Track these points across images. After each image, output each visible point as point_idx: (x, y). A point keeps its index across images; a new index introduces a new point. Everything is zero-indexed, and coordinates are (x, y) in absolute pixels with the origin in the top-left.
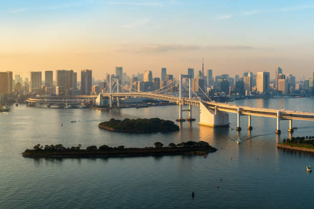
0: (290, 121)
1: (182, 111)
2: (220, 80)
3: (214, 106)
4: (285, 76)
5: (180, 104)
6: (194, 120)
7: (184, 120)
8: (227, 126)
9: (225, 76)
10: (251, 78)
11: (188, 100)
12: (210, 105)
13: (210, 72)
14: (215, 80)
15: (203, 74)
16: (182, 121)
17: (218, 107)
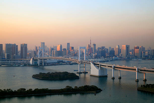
0: (144, 74)
1: (80, 67)
2: (100, 50)
3: (99, 65)
4: (139, 47)
5: (79, 63)
6: (87, 73)
7: (81, 73)
8: (106, 76)
9: (103, 48)
10: (118, 49)
11: (83, 61)
12: (96, 64)
13: (95, 45)
14: (97, 50)
15: (91, 46)
16: (80, 73)
17: (101, 65)
